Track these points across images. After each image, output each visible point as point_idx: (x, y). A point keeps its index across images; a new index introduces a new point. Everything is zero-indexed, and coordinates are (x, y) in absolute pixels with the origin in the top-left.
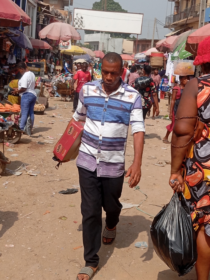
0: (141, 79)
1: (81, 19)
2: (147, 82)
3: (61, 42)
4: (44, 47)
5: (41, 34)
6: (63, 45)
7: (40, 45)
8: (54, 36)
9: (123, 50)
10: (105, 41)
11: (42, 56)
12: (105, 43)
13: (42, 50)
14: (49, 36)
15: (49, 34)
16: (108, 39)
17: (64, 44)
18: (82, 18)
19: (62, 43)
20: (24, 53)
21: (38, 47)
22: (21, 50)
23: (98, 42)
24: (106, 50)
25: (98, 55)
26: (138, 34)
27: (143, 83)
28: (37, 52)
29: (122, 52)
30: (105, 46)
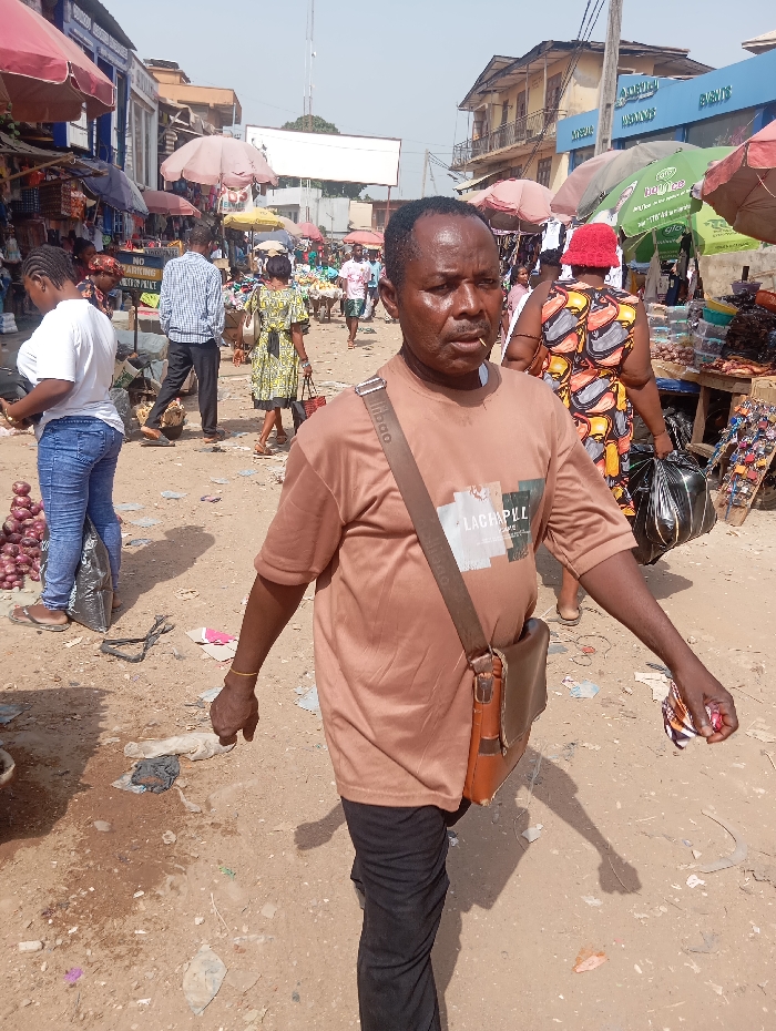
1: (262, 150)
3: (224, 192)
4: (179, 210)
5: (167, 170)
6: (230, 200)
7: (170, 207)
8: (204, 173)
9: (351, 223)
10: (312, 205)
11: (177, 234)
12: (311, 207)
13: (177, 219)
14: (189, 173)
15: (190, 168)
16: (318, 201)
17: (233, 198)
18: (264, 148)
19: (227, 195)
20: (130, 226)
21: (165, 209)
22: (121, 218)
23: (297, 207)
24: (315, 222)
25: (307, 234)
26: (390, 187)
28: (162, 223)
29: (349, 228)
30: (313, 214)
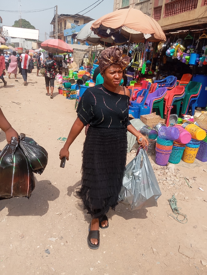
0: (48, 62)
2: (52, 63)
10: (23, 43)
18: (7, 31)
23: (18, 43)
24: (23, 47)
27: (49, 64)
29: (32, 49)
30: (23, 45)
